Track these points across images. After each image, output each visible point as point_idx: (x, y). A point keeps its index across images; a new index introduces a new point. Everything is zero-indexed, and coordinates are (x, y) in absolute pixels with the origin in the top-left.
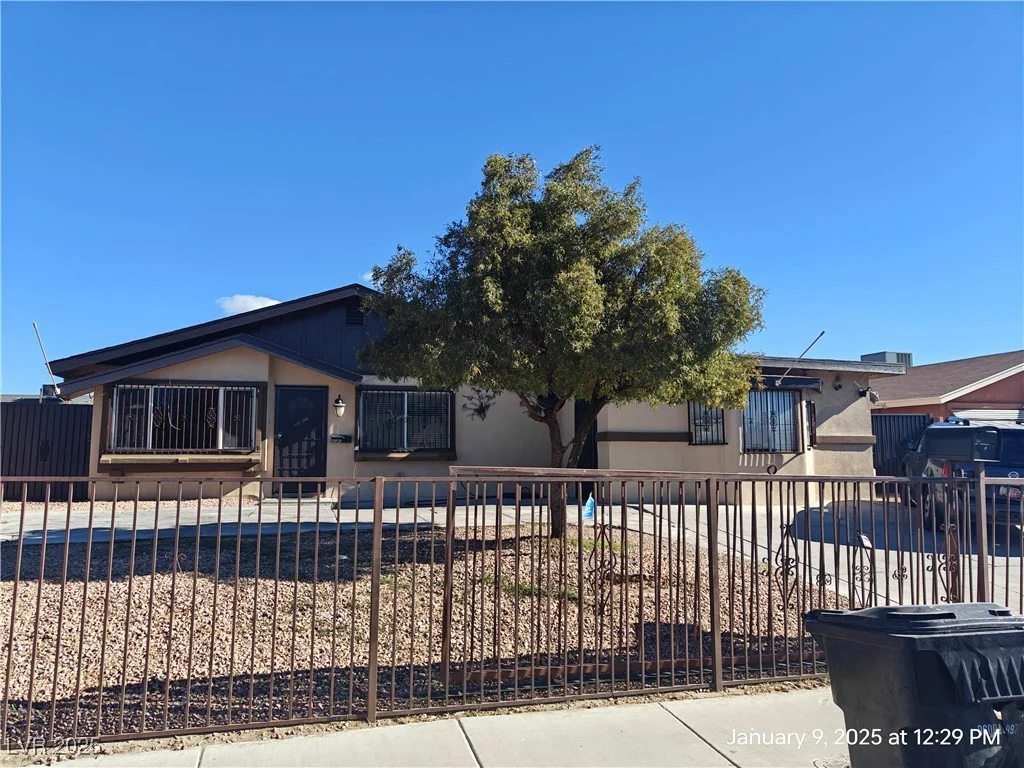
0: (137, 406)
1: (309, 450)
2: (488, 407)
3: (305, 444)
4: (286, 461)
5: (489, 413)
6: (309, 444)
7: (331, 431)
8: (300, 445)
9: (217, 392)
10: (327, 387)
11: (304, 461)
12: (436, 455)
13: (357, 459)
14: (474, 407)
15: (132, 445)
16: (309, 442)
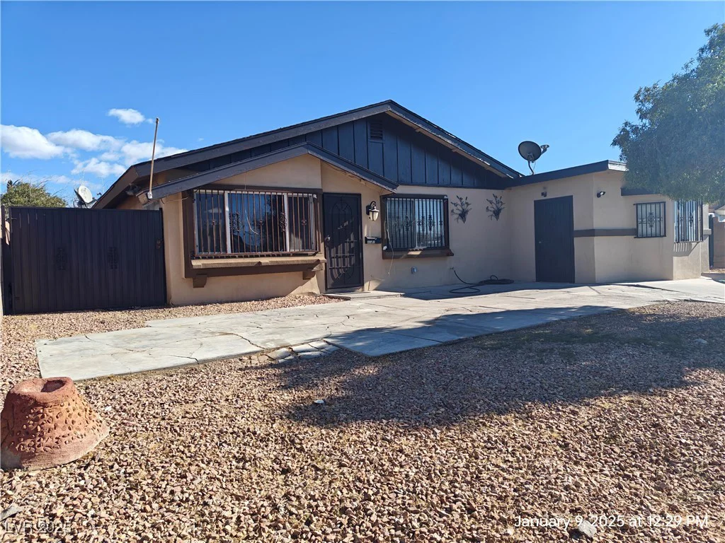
0: (215, 211)
1: (351, 251)
2: (467, 211)
3: (347, 245)
4: (334, 261)
5: (468, 217)
6: (350, 245)
7: (365, 234)
8: (343, 246)
9: (281, 198)
10: (360, 195)
11: (347, 260)
12: (438, 252)
13: (384, 257)
14: (459, 212)
15: (212, 250)
16: (350, 243)
